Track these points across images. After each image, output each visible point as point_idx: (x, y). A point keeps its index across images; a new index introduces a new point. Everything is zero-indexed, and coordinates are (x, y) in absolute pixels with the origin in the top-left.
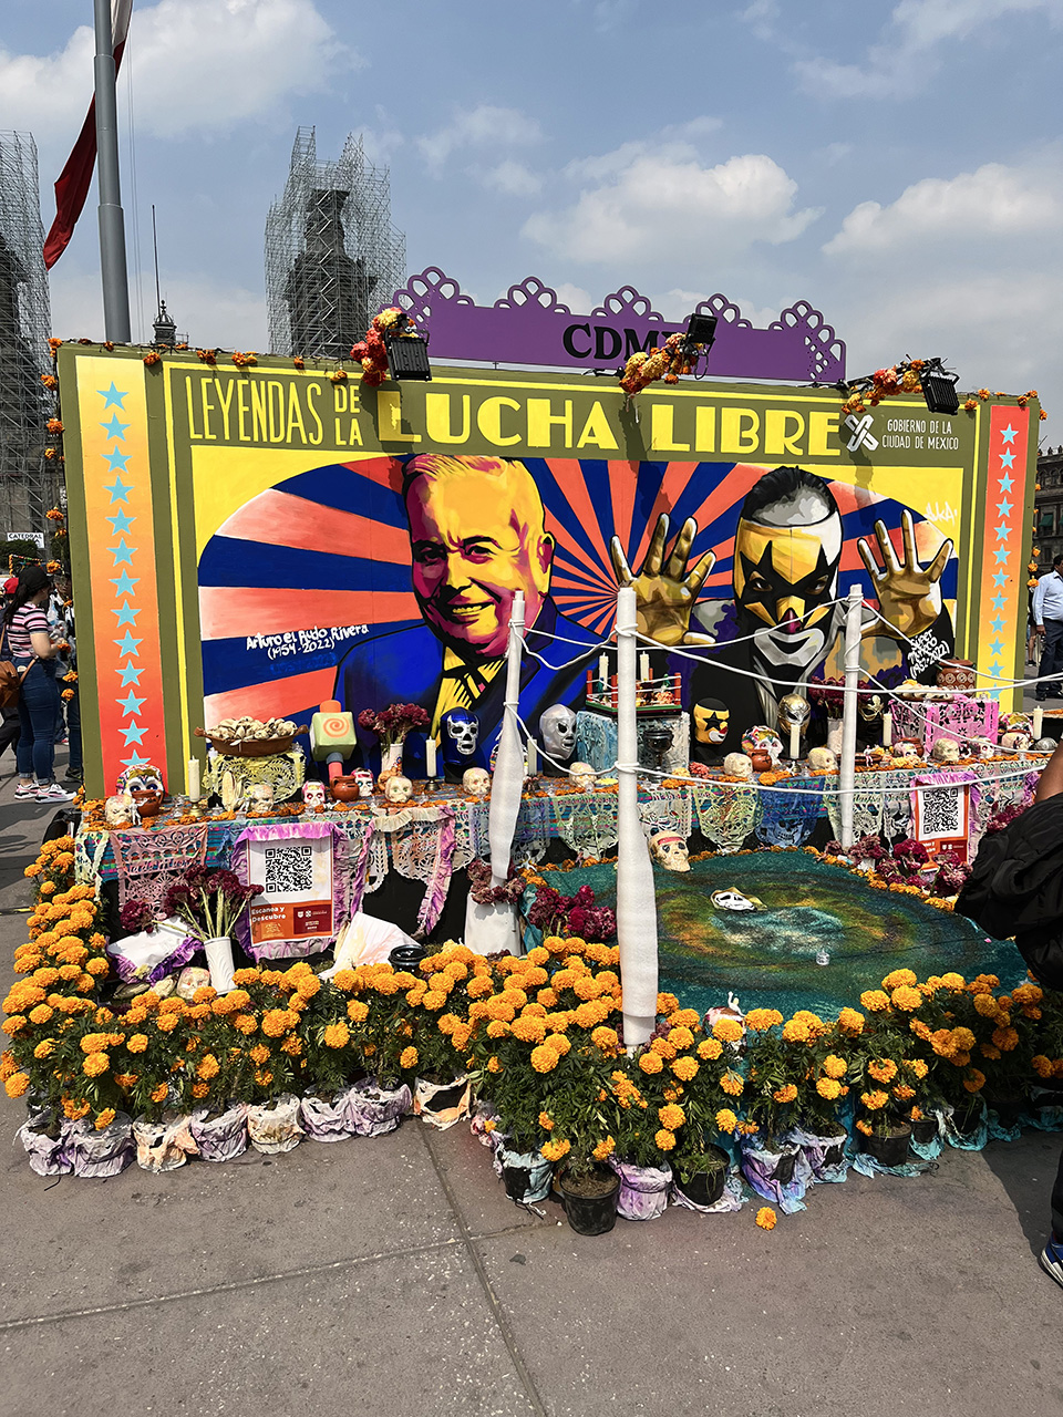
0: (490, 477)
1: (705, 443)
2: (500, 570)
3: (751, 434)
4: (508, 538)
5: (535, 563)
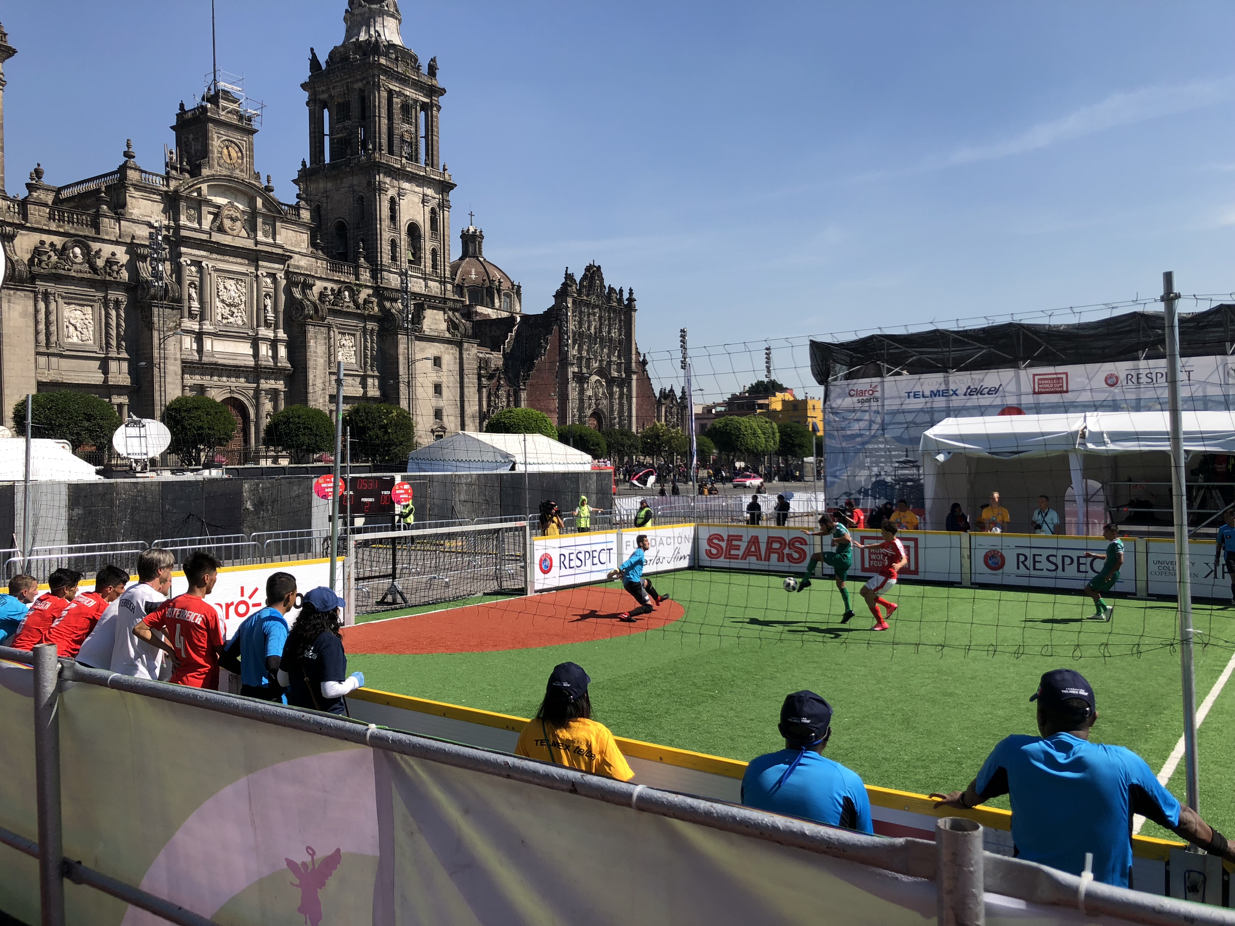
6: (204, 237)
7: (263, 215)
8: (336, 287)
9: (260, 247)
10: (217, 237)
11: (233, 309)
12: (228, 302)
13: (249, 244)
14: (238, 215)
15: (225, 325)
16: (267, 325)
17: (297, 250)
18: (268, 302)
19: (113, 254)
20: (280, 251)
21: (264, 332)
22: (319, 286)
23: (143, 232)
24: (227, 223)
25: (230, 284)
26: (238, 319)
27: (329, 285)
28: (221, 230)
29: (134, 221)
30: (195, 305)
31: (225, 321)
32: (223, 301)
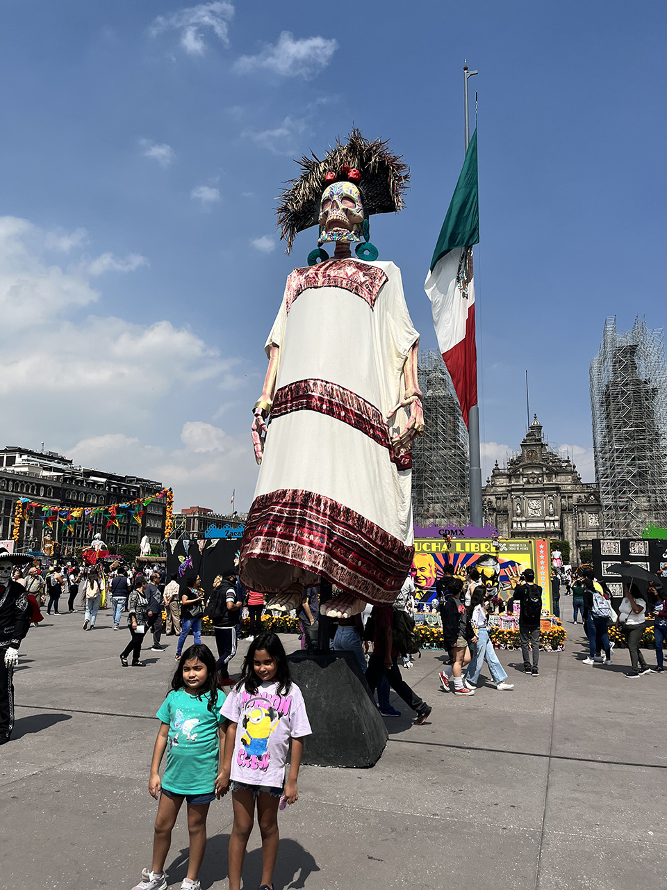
0: (425, 557)
1: (467, 550)
2: (427, 574)
3: (477, 548)
4: (428, 568)
5: (433, 572)
6: (521, 487)
7: (547, 474)
8: (586, 495)
9: (545, 486)
10: (527, 486)
11: (536, 511)
13: (540, 486)
14: (535, 476)
16: (551, 515)
17: (565, 483)
18: (551, 505)
20: (554, 486)
21: (547, 518)
22: (575, 496)
23: (500, 489)
24: (531, 480)
25: (534, 502)
26: (538, 514)
27: (582, 495)
28: (528, 482)
30: (519, 511)
31: (532, 516)
32: (532, 509)
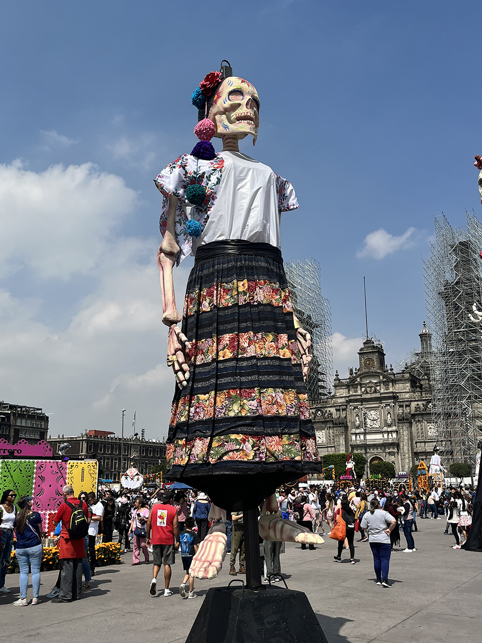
6: (359, 397)
7: (384, 382)
8: (424, 403)
9: (382, 395)
10: (365, 396)
11: (375, 422)
12: (372, 419)
13: (378, 395)
14: (373, 385)
15: (371, 429)
16: (389, 426)
17: (403, 391)
18: (389, 415)
19: (329, 411)
20: (391, 395)
21: (385, 429)
22: (413, 404)
23: (340, 400)
24: (368, 389)
25: (372, 412)
26: (377, 425)
27: (420, 403)
28: (366, 392)
29: (337, 398)
30: (358, 423)
31: (370, 427)
32: (370, 419)
